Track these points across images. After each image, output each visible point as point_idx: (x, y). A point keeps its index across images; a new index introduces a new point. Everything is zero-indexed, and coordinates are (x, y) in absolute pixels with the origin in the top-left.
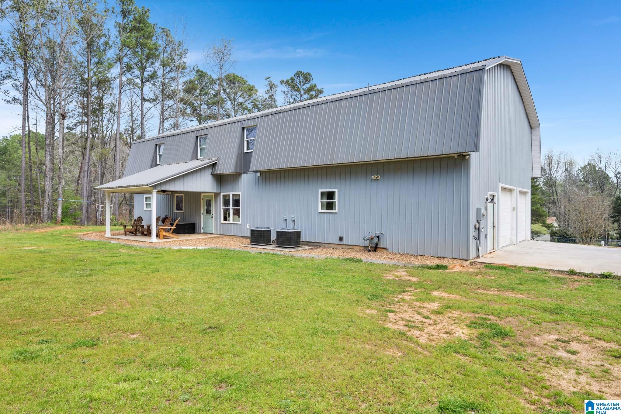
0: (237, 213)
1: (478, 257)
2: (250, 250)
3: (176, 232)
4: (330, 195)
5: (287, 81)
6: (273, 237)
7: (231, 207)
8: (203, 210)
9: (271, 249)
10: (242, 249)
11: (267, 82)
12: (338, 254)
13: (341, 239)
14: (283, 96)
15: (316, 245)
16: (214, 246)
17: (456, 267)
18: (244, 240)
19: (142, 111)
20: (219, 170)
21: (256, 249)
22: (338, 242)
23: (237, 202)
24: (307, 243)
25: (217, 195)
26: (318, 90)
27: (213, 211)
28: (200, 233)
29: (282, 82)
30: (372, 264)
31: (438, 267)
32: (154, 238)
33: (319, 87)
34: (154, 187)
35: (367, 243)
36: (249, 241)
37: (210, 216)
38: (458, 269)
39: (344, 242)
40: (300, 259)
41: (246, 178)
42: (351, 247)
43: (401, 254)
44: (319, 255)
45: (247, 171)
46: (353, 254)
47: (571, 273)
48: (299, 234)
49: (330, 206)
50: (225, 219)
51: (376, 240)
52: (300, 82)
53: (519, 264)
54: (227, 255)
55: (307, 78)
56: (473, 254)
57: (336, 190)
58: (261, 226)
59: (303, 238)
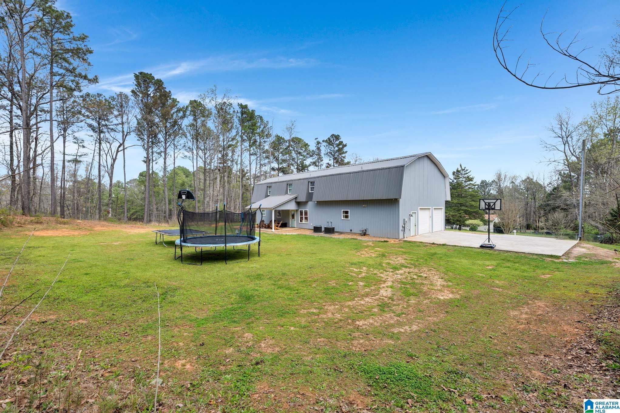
0: (306, 218)
1: (404, 238)
2: (314, 235)
3: (280, 227)
4: (347, 212)
5: (326, 141)
6: (323, 229)
7: (304, 216)
8: (291, 217)
9: (322, 234)
10: (310, 234)
11: (316, 141)
12: (349, 236)
13: (351, 230)
14: (324, 148)
15: (341, 233)
16: (299, 233)
17: (392, 241)
18: (311, 231)
19: (250, 161)
20: (298, 200)
21: (316, 235)
22: (349, 231)
23: (306, 213)
24: (337, 232)
25: (297, 211)
26: (343, 145)
27: (295, 218)
28: (289, 227)
29: (323, 141)
30: (361, 240)
31: (385, 241)
32: (273, 230)
33: (344, 143)
34: (273, 209)
35: (361, 232)
36: (313, 231)
37: (294, 219)
38: (392, 242)
39: (353, 232)
40: (334, 238)
41: (310, 203)
42: (355, 234)
43: (374, 237)
44: (342, 237)
45: (311, 200)
46: (355, 237)
47: (433, 244)
48: (334, 228)
49: (347, 217)
50: (301, 221)
51: (365, 231)
52: (333, 139)
53: (416, 241)
54: (305, 236)
55: (337, 137)
56: (401, 236)
57: (349, 210)
58: (318, 225)
59: (335, 230)
